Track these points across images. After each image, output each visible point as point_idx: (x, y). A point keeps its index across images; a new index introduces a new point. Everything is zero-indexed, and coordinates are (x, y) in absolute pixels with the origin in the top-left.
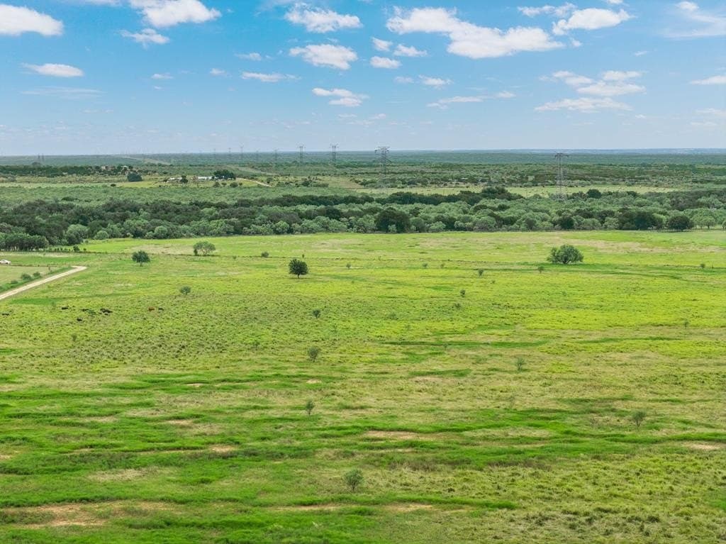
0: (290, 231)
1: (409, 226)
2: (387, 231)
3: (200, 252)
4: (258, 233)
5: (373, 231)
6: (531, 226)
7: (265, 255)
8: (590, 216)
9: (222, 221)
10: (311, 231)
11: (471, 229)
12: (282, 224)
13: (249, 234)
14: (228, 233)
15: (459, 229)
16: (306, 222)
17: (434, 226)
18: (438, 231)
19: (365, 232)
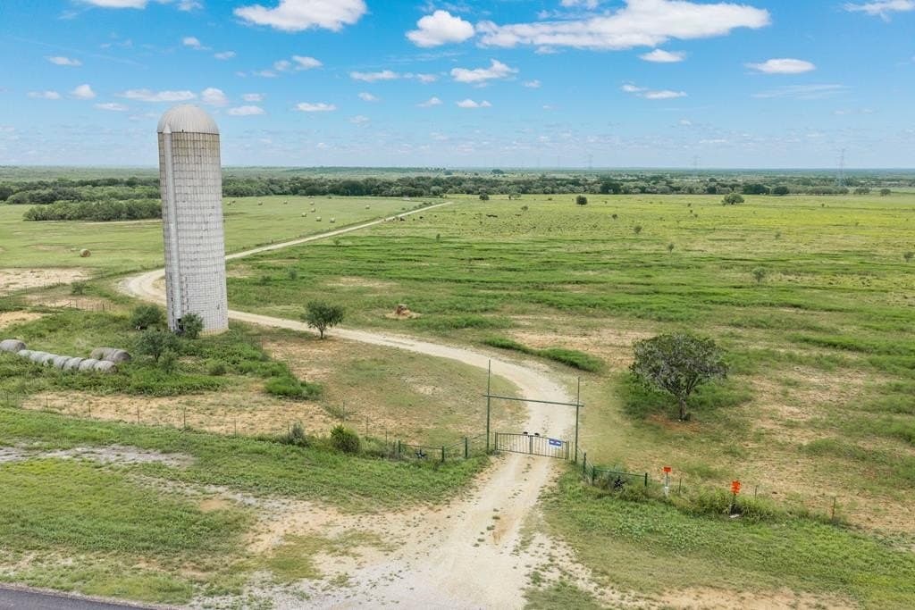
0: (553, 193)
1: (620, 190)
2: (607, 193)
4: (535, 193)
5: (599, 193)
8: (725, 186)
9: (515, 186)
10: (564, 193)
11: (656, 193)
12: (548, 188)
15: (649, 193)
16: (561, 188)
18: (636, 193)
19: (595, 193)
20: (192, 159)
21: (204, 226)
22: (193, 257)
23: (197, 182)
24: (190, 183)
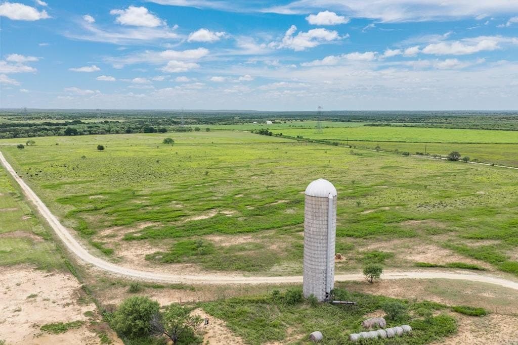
3: (29, 144)
6: (117, 132)
7: (57, 144)
13: (19, 137)
14: (12, 138)
17: (86, 133)
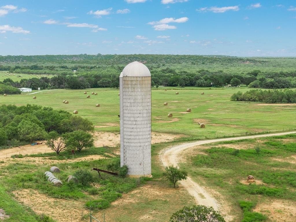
20: (130, 89)
21: (134, 123)
22: (129, 137)
23: (132, 101)
24: (129, 101)
